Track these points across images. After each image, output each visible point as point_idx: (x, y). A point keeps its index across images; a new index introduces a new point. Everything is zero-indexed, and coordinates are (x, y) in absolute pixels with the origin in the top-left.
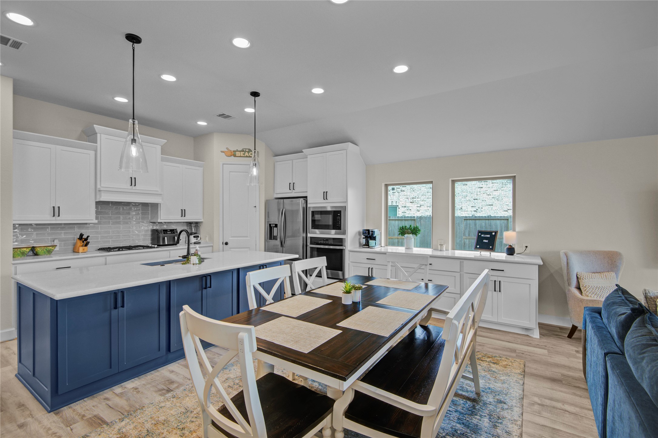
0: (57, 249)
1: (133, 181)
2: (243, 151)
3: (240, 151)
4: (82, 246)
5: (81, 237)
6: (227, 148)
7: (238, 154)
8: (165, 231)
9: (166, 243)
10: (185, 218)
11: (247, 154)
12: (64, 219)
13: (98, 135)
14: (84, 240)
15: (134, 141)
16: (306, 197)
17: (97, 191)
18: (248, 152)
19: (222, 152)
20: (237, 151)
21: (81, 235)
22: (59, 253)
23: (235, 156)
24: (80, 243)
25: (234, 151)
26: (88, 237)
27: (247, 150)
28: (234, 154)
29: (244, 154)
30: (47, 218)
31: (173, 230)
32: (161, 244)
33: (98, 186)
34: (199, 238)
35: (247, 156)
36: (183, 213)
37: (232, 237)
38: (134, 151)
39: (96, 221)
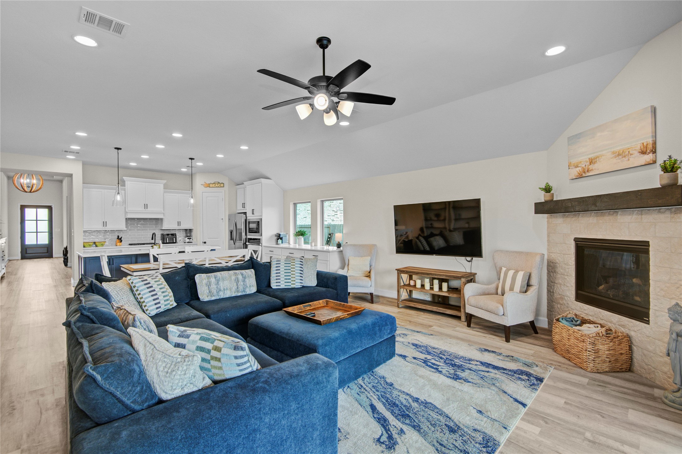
0: (106, 244)
1: (146, 206)
2: (214, 183)
3: (213, 184)
4: (119, 242)
5: (118, 238)
6: (205, 182)
7: (211, 185)
8: (168, 235)
9: (168, 242)
10: (180, 227)
11: (217, 185)
12: (109, 227)
13: (126, 182)
14: (120, 239)
15: (118, 193)
16: (246, 213)
17: (126, 213)
18: (218, 184)
19: (202, 185)
20: (211, 184)
21: (118, 236)
22: (107, 246)
23: (210, 187)
24: (118, 241)
25: (209, 184)
26: (122, 237)
27: (217, 183)
28: (208, 186)
29: (215, 185)
30: (100, 227)
31: (173, 234)
32: (165, 242)
33: (126, 210)
34: (191, 240)
35: (217, 187)
36: (179, 223)
37: (208, 238)
38: (119, 198)
39: (126, 229)
